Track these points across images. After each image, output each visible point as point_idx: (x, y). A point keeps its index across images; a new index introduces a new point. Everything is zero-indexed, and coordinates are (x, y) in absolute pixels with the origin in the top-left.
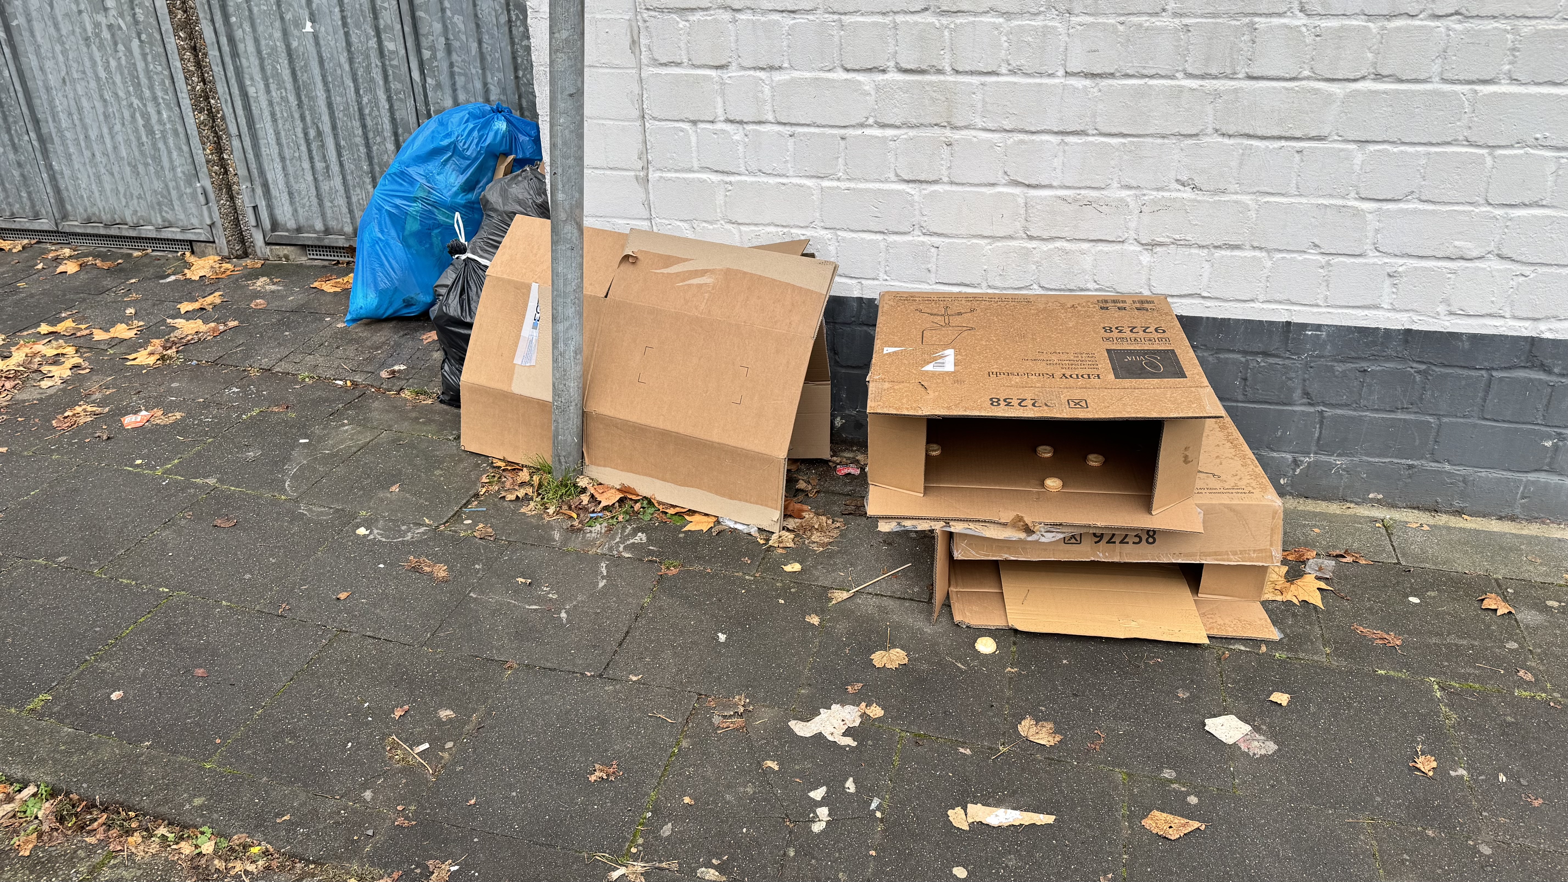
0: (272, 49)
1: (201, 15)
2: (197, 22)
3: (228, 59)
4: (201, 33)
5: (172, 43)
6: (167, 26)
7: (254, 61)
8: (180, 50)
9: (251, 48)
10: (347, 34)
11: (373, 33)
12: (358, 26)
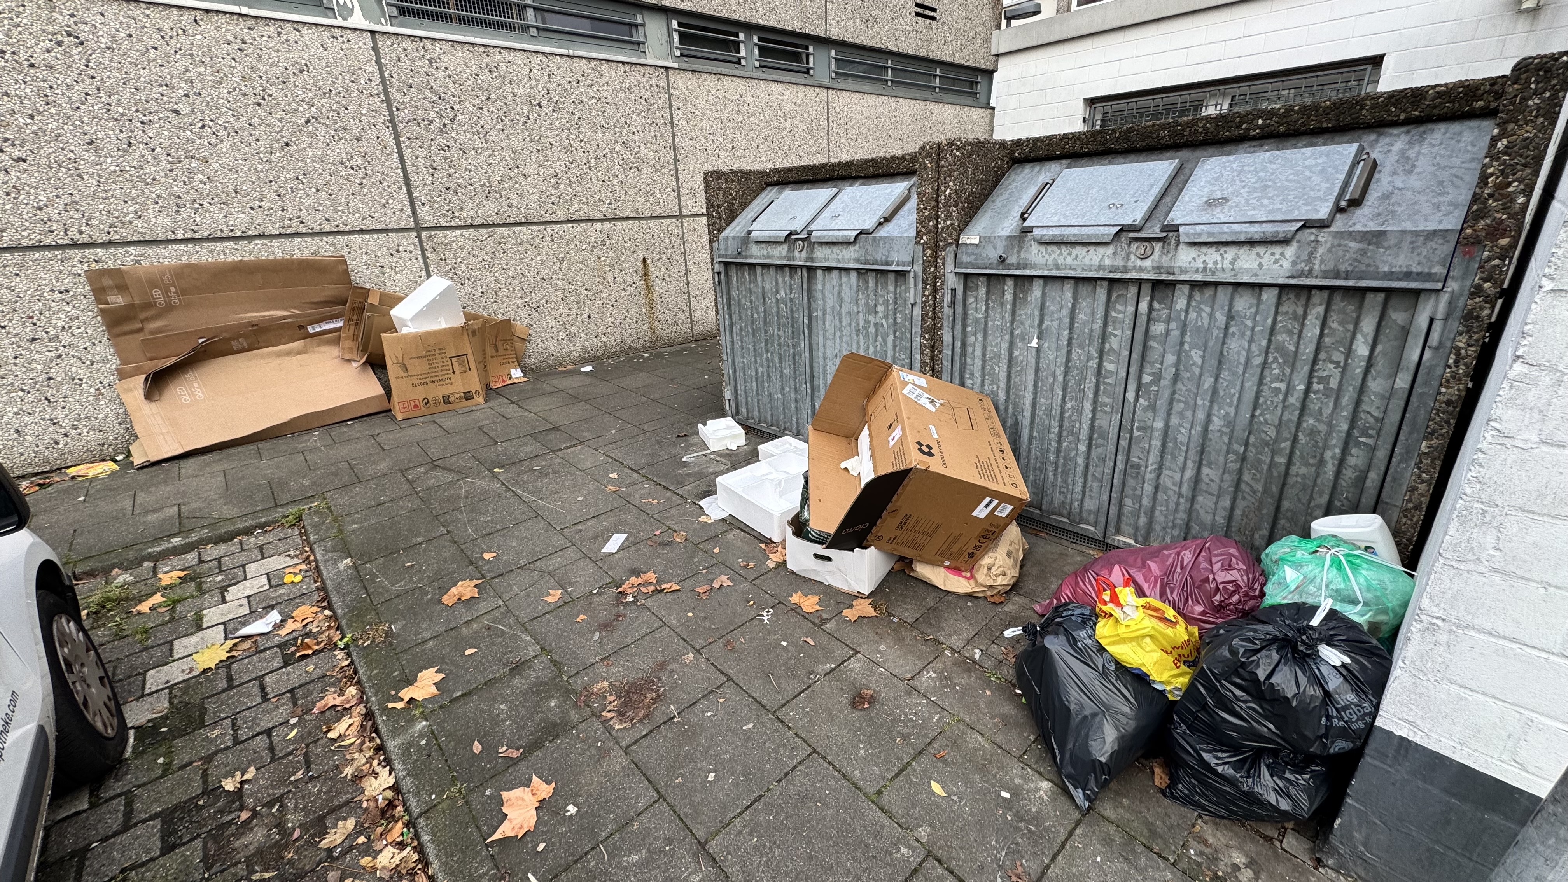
0: (995, 354)
1: (945, 324)
2: (941, 328)
3: (957, 358)
4: (941, 337)
5: (918, 341)
6: (917, 329)
7: (978, 362)
8: (923, 347)
9: (978, 352)
10: (1069, 352)
11: (1096, 355)
12: (1081, 347)
